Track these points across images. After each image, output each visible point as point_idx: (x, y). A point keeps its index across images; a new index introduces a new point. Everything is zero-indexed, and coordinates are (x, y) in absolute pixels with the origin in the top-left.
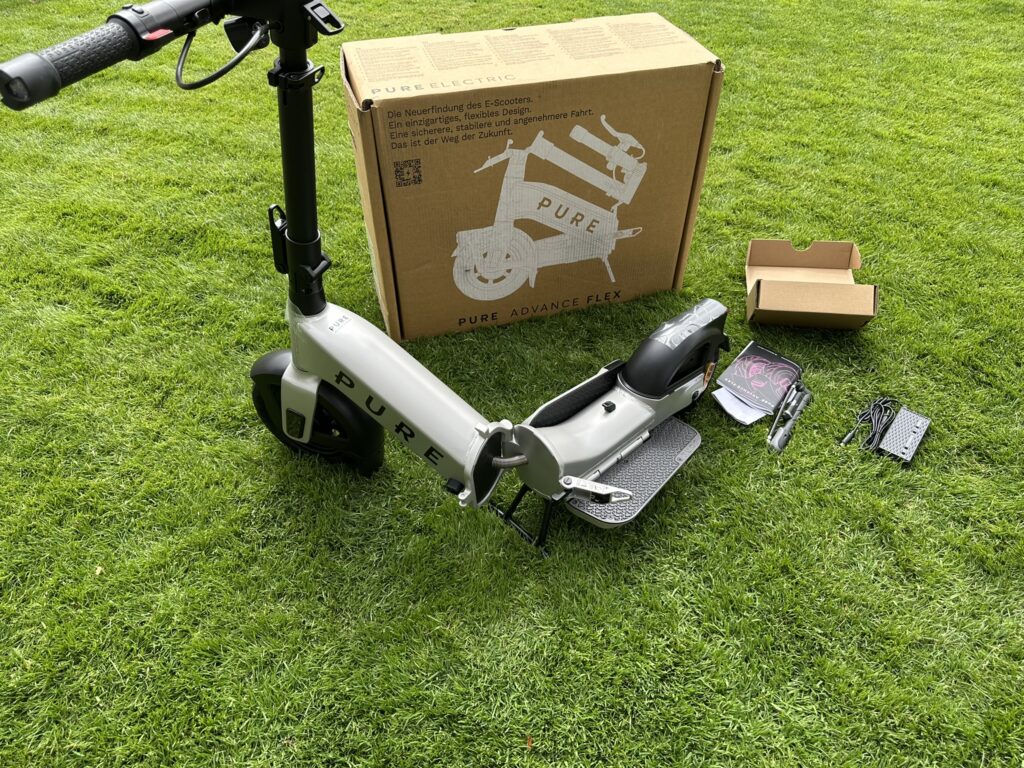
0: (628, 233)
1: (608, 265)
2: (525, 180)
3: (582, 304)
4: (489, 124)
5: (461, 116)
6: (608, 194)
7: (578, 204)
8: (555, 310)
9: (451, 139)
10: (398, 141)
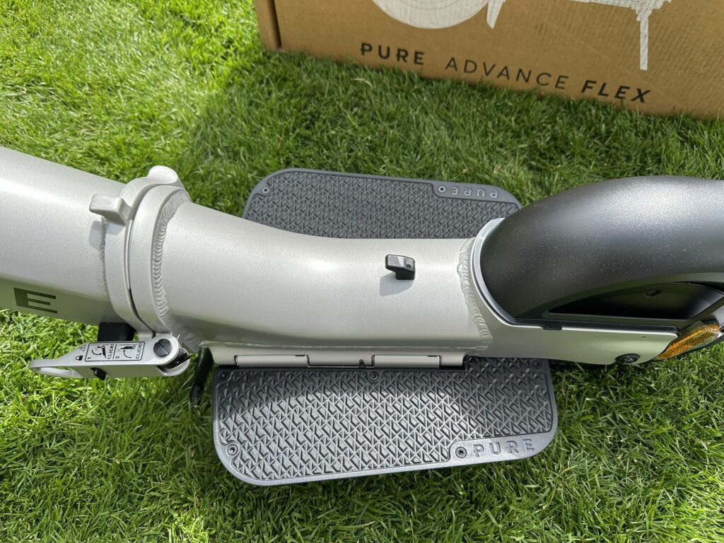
1: (644, 30)
3: (572, 90)
8: (521, 85)
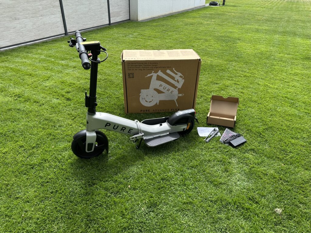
0: (180, 95)
2: (156, 80)
3: (170, 111)
4: (149, 68)
5: (143, 65)
6: (175, 85)
7: (168, 87)
8: (163, 111)
9: (141, 70)
10: (129, 69)
